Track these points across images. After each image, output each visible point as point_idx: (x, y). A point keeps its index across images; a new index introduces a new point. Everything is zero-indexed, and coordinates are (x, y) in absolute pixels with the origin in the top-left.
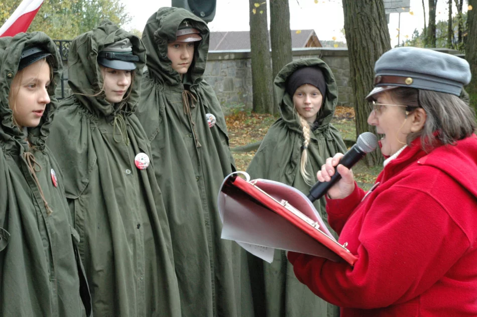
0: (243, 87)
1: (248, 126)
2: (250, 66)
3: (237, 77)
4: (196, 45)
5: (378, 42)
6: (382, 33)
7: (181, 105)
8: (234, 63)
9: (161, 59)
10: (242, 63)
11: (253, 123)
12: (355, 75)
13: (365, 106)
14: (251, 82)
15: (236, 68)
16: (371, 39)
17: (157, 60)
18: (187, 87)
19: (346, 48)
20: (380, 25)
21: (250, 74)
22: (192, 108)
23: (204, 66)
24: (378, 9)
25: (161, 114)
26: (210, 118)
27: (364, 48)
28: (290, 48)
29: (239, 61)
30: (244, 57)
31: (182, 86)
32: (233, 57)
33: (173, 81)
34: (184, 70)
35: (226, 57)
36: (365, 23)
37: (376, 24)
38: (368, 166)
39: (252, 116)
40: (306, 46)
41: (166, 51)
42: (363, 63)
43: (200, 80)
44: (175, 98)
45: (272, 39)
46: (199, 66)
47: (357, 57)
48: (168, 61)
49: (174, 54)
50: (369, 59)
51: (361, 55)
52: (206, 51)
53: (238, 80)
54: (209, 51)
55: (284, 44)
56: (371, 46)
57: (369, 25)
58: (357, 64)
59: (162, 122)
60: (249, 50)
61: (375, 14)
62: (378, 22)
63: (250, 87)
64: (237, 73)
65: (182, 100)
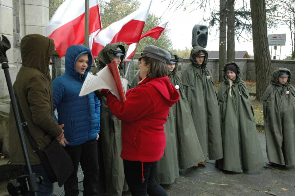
0: (215, 72)
1: (216, 87)
2: (218, 64)
3: (213, 68)
4: (204, 57)
5: (266, 57)
6: (267, 54)
7: (200, 73)
8: (212, 63)
9: (194, 61)
10: (216, 63)
11: (218, 86)
12: (256, 68)
13: (260, 80)
14: (219, 71)
15: (213, 65)
16: (263, 55)
17: (193, 61)
18: (202, 68)
19: (253, 59)
20: (267, 51)
21: (218, 67)
22: (203, 74)
23: (207, 63)
24: (266, 45)
25: (195, 75)
26: (208, 77)
27: (260, 59)
28: (234, 58)
29: (215, 62)
30: (216, 61)
31: (201, 68)
32: (212, 61)
33: (198, 66)
34: (201, 63)
35: (210, 61)
36: (261, 50)
37: (265, 50)
38: (260, 102)
39: (218, 83)
40: (243, 58)
41: (196, 59)
42: (260, 64)
43: (205, 66)
44: (199, 71)
45: (227, 54)
46: (205, 63)
47: (258, 62)
48: (196, 61)
49: (198, 59)
50: (262, 63)
51: (259, 61)
52: (207, 59)
53: (214, 69)
54: (208, 58)
55: (232, 56)
56: (263, 58)
57: (262, 51)
58: (257, 64)
59: (195, 77)
60: (218, 59)
61: (265, 47)
62: (266, 50)
63: (218, 73)
64: (213, 67)
65: (200, 71)
